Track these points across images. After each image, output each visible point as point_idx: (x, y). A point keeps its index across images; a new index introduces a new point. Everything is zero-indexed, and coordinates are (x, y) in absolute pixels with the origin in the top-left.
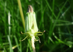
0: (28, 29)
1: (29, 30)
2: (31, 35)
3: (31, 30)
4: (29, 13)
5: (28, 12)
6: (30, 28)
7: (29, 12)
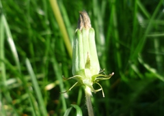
0: (79, 67)
1: (80, 71)
2: (83, 81)
3: (83, 71)
4: (82, 31)
5: (79, 28)
6: (83, 66)
7: (81, 28)
